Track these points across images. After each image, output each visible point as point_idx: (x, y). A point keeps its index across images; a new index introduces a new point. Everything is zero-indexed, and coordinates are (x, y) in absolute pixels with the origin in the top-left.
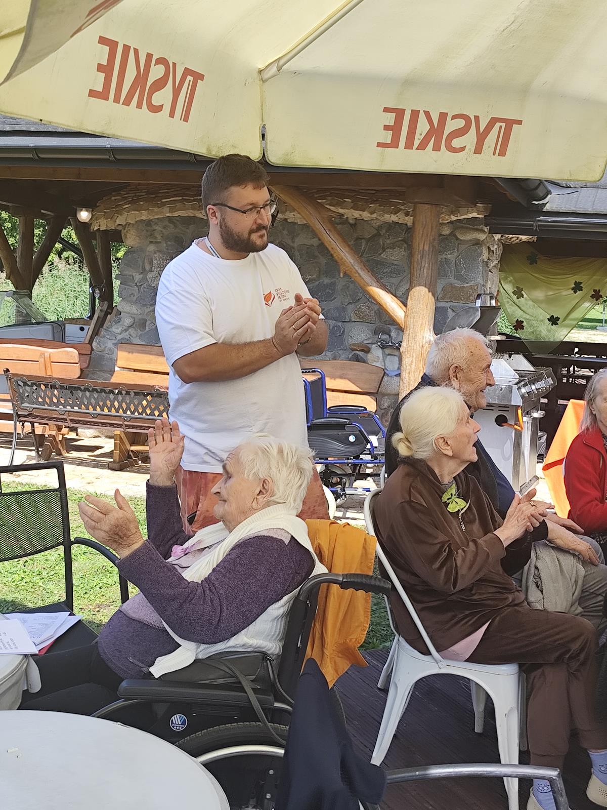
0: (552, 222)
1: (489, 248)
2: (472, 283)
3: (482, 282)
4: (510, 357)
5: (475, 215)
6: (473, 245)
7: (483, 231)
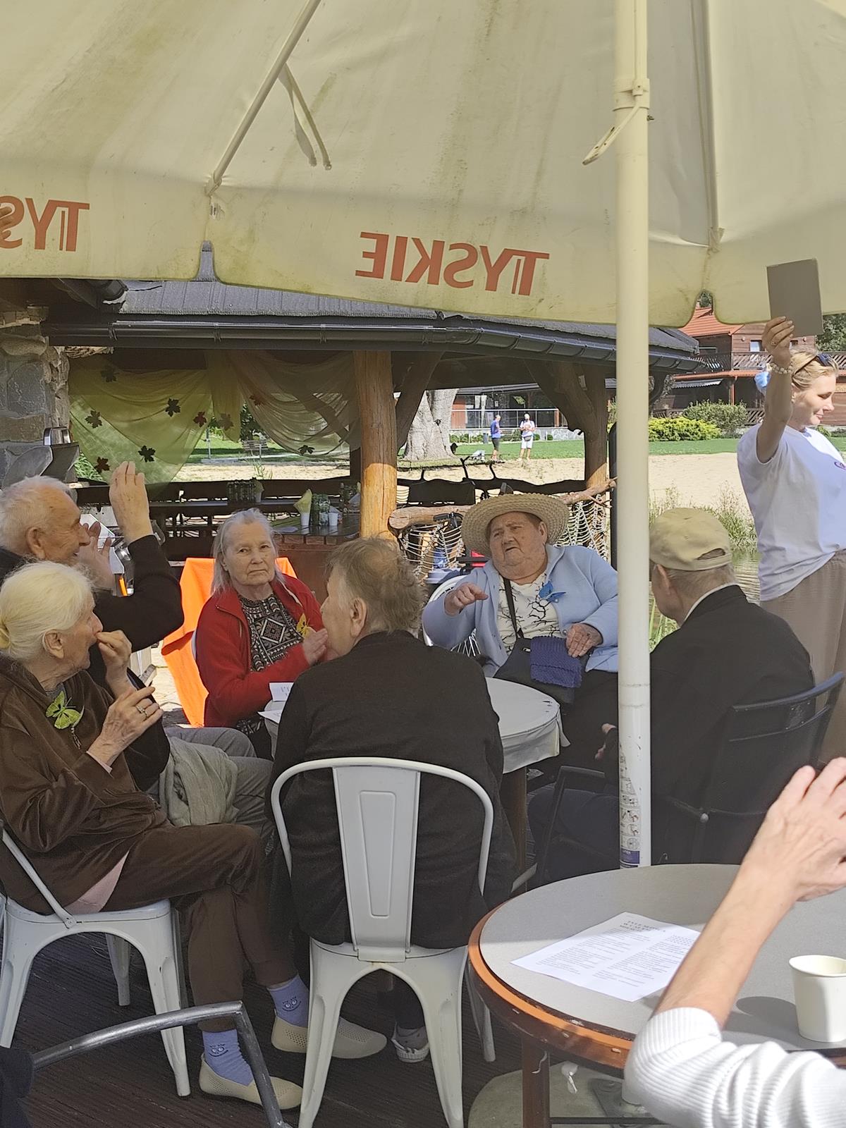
0: (132, 327)
1: (51, 365)
2: (34, 414)
3: (47, 412)
4: (99, 510)
5: (26, 321)
6: (29, 362)
7: (39, 342)
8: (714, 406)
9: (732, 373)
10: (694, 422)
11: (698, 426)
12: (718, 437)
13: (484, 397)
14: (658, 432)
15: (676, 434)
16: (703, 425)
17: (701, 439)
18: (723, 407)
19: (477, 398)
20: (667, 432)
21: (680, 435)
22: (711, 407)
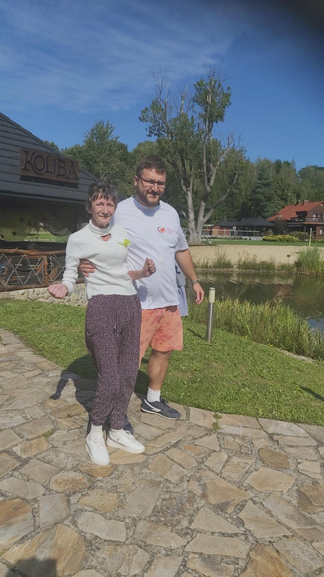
8: (298, 232)
9: (305, 223)
10: (292, 236)
11: (292, 238)
12: (299, 241)
13: (235, 227)
14: (280, 239)
15: (285, 240)
16: (294, 238)
17: (293, 242)
18: (301, 233)
19: (233, 227)
20: (282, 239)
21: (286, 240)
22: (297, 233)
